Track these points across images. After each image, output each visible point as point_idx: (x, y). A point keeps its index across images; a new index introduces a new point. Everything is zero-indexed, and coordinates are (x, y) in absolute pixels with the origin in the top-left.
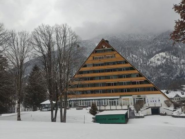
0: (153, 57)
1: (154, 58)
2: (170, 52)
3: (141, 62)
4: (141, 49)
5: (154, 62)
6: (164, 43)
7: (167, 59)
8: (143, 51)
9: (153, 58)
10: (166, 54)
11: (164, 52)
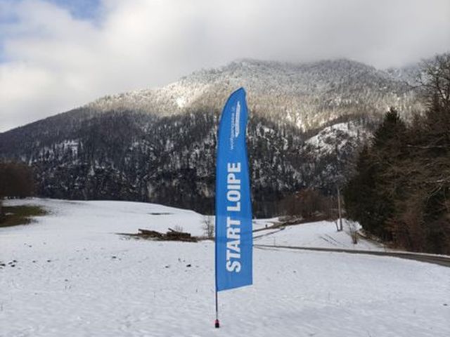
0: (317, 134)
1: (319, 138)
2: (361, 121)
3: (282, 148)
4: (291, 116)
5: (317, 146)
6: (351, 101)
7: (351, 138)
8: (295, 121)
9: (317, 136)
10: (349, 128)
11: (345, 122)
